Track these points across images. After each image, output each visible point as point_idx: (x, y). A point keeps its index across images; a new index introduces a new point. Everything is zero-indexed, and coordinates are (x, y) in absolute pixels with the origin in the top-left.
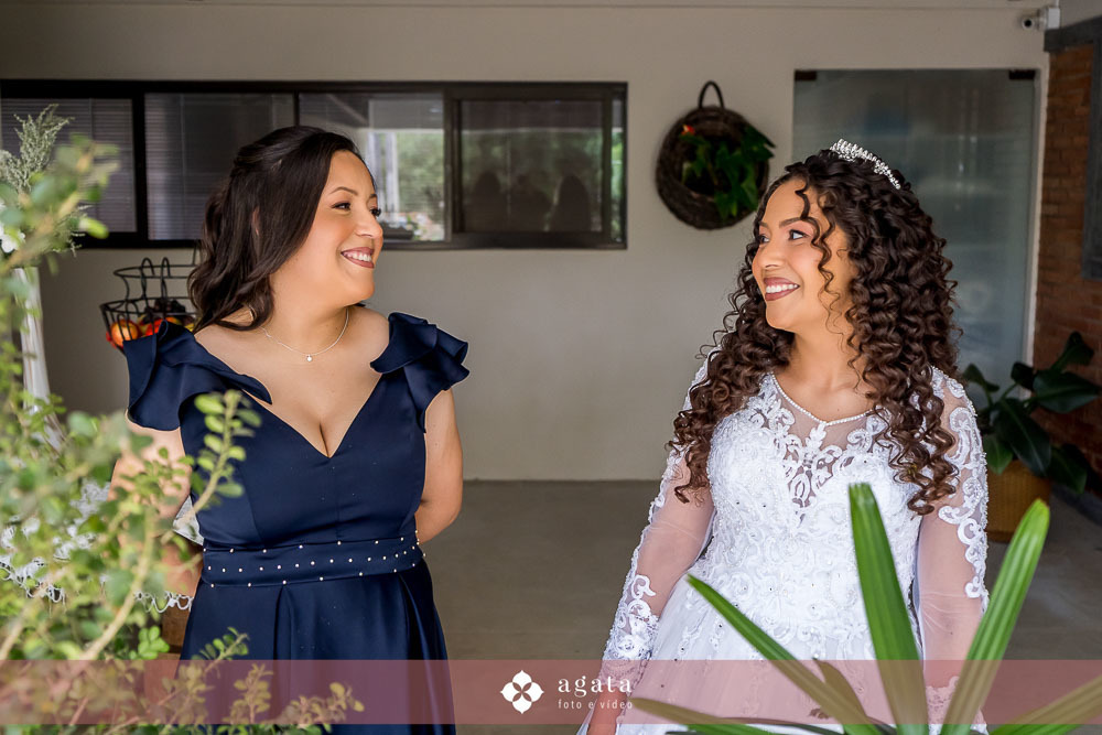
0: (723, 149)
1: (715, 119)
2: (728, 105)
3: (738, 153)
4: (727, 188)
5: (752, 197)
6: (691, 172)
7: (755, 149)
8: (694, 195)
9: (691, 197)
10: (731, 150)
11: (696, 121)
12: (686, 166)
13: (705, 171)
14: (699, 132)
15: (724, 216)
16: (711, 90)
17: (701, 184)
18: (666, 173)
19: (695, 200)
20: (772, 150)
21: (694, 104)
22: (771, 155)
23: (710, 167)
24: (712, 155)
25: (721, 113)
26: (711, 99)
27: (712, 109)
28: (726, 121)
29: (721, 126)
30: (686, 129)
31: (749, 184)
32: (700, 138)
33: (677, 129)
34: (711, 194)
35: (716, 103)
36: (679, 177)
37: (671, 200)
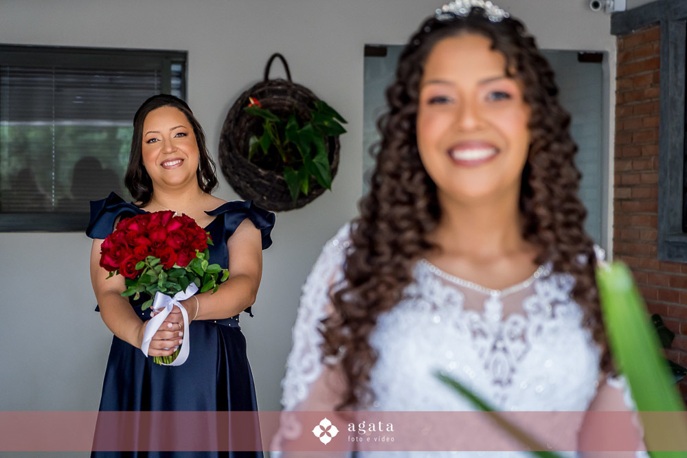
0: (293, 122)
1: (283, 92)
2: (296, 79)
3: (309, 126)
4: (297, 166)
5: (325, 175)
6: (258, 147)
7: (326, 123)
8: (262, 172)
9: (257, 175)
10: (301, 125)
11: (262, 95)
12: (253, 140)
13: (272, 148)
14: (265, 106)
15: (294, 194)
16: (277, 62)
17: (269, 159)
18: (230, 149)
19: (263, 178)
20: (343, 125)
21: (260, 77)
22: (343, 131)
23: (278, 142)
24: (280, 130)
25: (288, 87)
26: (277, 72)
27: (280, 83)
28: (293, 95)
29: (289, 100)
30: (252, 101)
31: (321, 159)
32: (268, 111)
33: (242, 101)
34: (280, 171)
35: (284, 76)
36: (245, 154)
37: (237, 178)
